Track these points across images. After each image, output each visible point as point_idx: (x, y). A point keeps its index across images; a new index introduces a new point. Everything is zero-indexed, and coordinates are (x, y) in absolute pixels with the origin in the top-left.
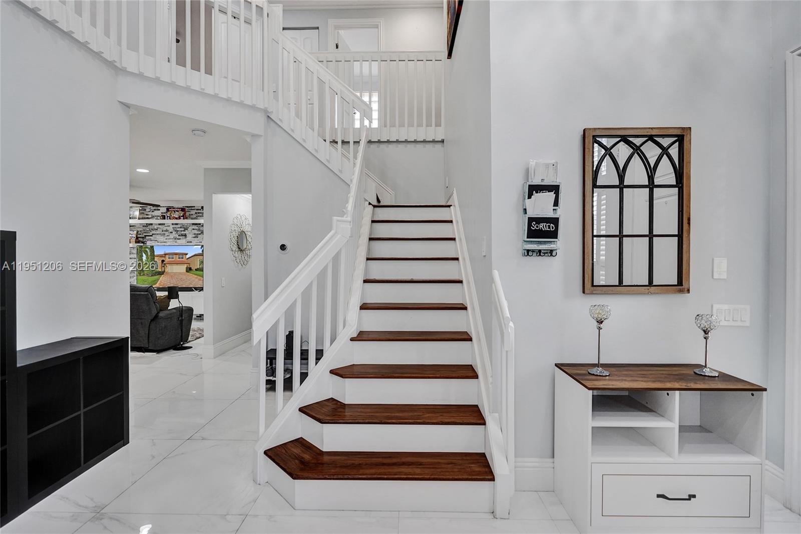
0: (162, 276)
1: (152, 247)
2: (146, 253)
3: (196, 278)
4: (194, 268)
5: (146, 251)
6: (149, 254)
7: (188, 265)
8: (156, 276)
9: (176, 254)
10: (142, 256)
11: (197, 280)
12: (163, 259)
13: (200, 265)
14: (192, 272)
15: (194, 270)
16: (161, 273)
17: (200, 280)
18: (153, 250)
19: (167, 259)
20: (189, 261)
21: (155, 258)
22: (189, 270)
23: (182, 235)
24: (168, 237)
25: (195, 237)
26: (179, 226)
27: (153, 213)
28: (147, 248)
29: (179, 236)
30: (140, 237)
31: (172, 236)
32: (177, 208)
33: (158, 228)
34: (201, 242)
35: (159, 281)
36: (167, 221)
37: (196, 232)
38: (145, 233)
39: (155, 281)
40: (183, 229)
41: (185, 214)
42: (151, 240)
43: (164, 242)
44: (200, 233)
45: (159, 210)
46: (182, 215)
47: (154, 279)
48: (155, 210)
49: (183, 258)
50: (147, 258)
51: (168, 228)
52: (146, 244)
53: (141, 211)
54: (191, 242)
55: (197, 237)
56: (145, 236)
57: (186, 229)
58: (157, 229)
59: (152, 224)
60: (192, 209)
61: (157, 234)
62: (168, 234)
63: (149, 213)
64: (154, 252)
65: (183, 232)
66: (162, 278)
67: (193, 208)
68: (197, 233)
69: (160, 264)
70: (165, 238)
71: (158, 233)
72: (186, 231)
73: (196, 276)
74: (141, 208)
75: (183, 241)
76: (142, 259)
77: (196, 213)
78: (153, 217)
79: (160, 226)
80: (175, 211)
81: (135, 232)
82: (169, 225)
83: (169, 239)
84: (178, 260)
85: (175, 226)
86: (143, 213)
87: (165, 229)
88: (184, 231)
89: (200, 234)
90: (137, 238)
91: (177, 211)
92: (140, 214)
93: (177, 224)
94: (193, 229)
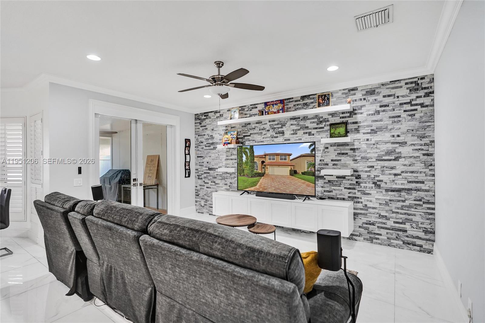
0: (263, 177)
1: (252, 147)
2: (246, 153)
3: (303, 183)
4: (300, 171)
5: (246, 152)
6: (249, 155)
7: (292, 167)
8: (255, 177)
9: (277, 155)
10: (242, 157)
11: (304, 186)
12: (263, 160)
13: (308, 168)
14: (297, 175)
15: (300, 173)
16: (261, 175)
17: (308, 186)
18: (253, 151)
19: (267, 161)
20: (293, 163)
21: (255, 158)
22: (294, 173)
23: (279, 133)
24: (265, 136)
25: (293, 134)
26: (276, 123)
27: (251, 112)
28: (247, 148)
29: (276, 133)
30: (240, 138)
31: (269, 135)
32: (276, 101)
33: (255, 127)
34: (301, 139)
35: (259, 183)
36: (265, 118)
37: (294, 127)
38: (244, 133)
39: (255, 182)
40: (280, 126)
41: (284, 106)
42: (249, 141)
43: (262, 142)
44: (299, 128)
45: (257, 107)
46: (281, 108)
47: (254, 181)
48: (253, 108)
49: (285, 159)
50: (247, 158)
51: (265, 126)
52: (245, 144)
53: (240, 112)
54: (289, 140)
55: (296, 134)
56: (244, 136)
57: (283, 125)
58: (254, 129)
59: (250, 124)
60: (290, 102)
61: (255, 134)
62: (265, 133)
63: (247, 112)
64: (253, 153)
65: (280, 130)
66: (262, 180)
67: (291, 100)
68: (296, 128)
69: (260, 165)
70: (263, 136)
71: (255, 132)
72: (284, 127)
73: (303, 181)
74: (240, 109)
75: (280, 139)
76: (242, 159)
77: (294, 106)
78: (251, 116)
79: (257, 125)
80: (273, 105)
81: (236, 132)
82: (266, 122)
83: (266, 138)
84: (280, 161)
85: (272, 123)
86: (242, 113)
87: (262, 127)
88: (281, 128)
89: (299, 130)
90: (237, 138)
91: (276, 104)
92: (240, 114)
93: (274, 121)
94: (292, 125)
